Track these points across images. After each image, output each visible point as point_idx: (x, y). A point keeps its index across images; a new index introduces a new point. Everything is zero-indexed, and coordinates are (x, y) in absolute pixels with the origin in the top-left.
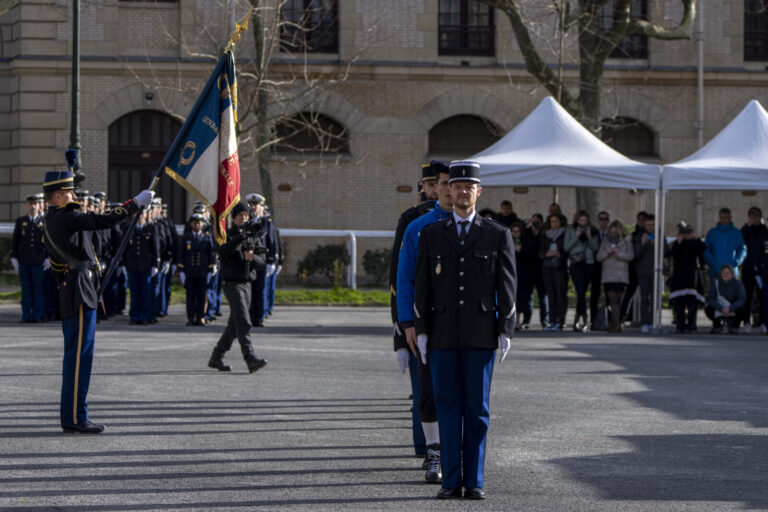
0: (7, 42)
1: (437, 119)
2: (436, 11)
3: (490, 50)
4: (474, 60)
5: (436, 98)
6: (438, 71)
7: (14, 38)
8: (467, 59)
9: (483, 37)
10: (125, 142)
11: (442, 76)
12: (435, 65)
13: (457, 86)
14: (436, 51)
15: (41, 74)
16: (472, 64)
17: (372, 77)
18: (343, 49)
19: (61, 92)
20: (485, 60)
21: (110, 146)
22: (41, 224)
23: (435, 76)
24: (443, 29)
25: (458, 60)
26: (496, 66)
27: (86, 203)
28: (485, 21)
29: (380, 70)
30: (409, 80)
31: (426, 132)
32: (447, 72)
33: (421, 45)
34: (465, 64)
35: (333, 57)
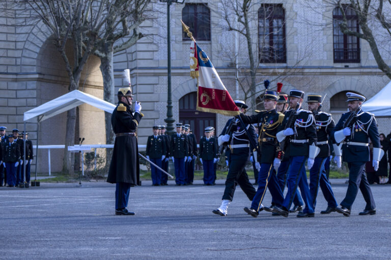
0: (130, 61)
1: (334, 93)
2: (332, 42)
3: (358, 60)
4: (351, 65)
5: (333, 83)
6: (334, 70)
7: (133, 59)
8: (347, 64)
9: (355, 54)
10: (186, 107)
11: (336, 72)
12: (332, 68)
13: (343, 77)
14: (332, 61)
15: (147, 76)
16: (350, 67)
17: (303, 74)
18: (288, 61)
19: (156, 84)
20: (356, 65)
21: (180, 109)
22: (159, 139)
23: (333, 72)
24: (336, 50)
25: (343, 65)
26: (361, 67)
27: (181, 129)
28: (355, 47)
29: (306, 71)
30: (320, 75)
31: (329, 99)
32: (338, 70)
33: (325, 58)
34: (347, 67)
35: (284, 65)
